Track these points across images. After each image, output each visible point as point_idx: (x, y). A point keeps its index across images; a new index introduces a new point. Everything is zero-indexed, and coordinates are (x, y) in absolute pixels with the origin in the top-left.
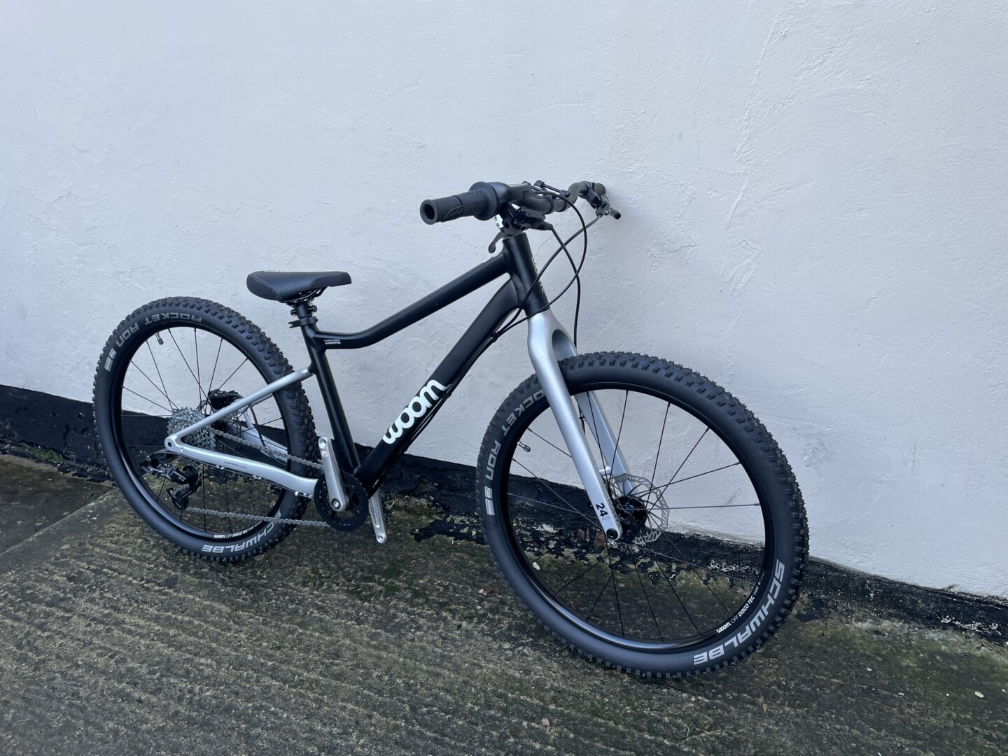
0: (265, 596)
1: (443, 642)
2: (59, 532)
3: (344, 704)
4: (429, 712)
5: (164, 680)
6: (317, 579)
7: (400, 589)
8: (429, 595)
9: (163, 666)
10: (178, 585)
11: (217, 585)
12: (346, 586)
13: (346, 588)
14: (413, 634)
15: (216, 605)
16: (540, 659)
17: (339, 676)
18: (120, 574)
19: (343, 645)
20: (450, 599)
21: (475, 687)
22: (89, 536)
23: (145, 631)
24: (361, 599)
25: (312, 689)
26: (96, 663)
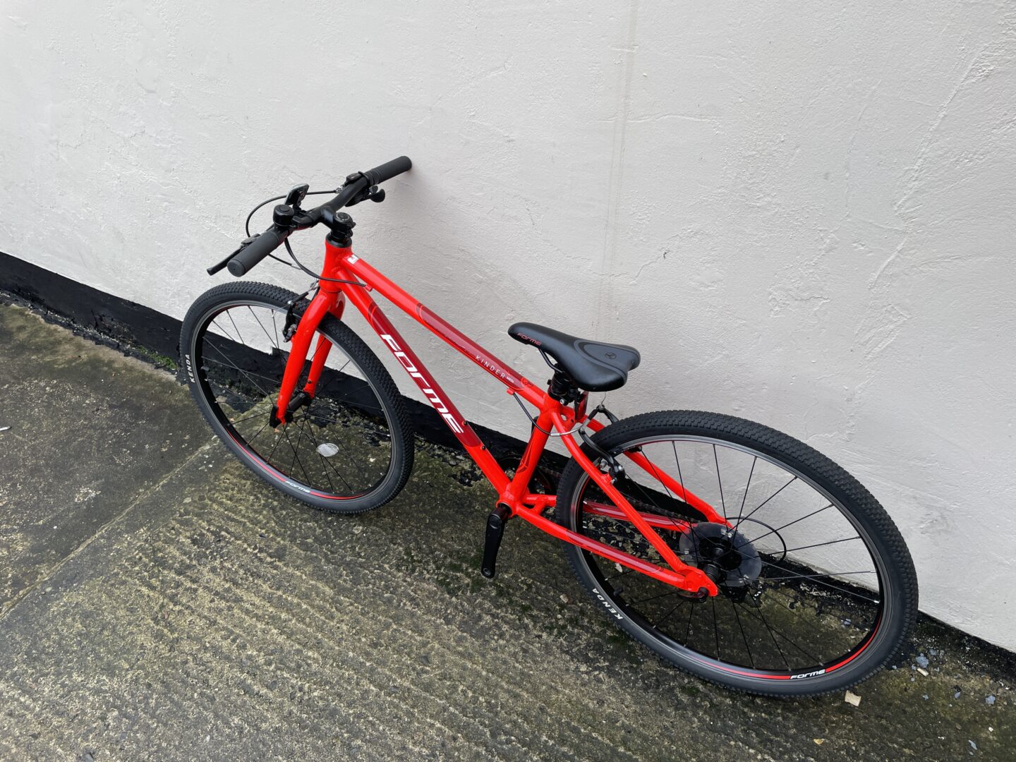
0: (363, 578)
2: (181, 480)
3: (432, 722)
4: (508, 742)
5: (279, 672)
6: (409, 562)
7: (486, 583)
8: (514, 595)
9: (277, 656)
10: (287, 558)
11: (321, 560)
12: (436, 574)
13: (436, 577)
15: (320, 585)
16: (613, 688)
17: (428, 687)
18: (236, 539)
21: (550, 716)
22: (207, 488)
23: (260, 612)
24: (448, 593)
25: (404, 700)
26: (221, 647)
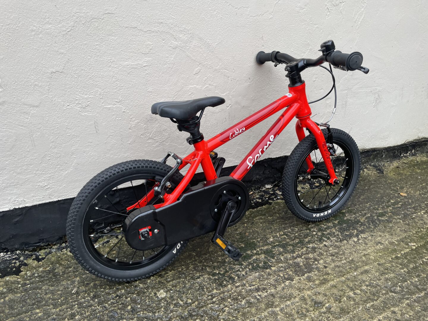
1: (337, 257)
14: (320, 264)
20: (297, 238)
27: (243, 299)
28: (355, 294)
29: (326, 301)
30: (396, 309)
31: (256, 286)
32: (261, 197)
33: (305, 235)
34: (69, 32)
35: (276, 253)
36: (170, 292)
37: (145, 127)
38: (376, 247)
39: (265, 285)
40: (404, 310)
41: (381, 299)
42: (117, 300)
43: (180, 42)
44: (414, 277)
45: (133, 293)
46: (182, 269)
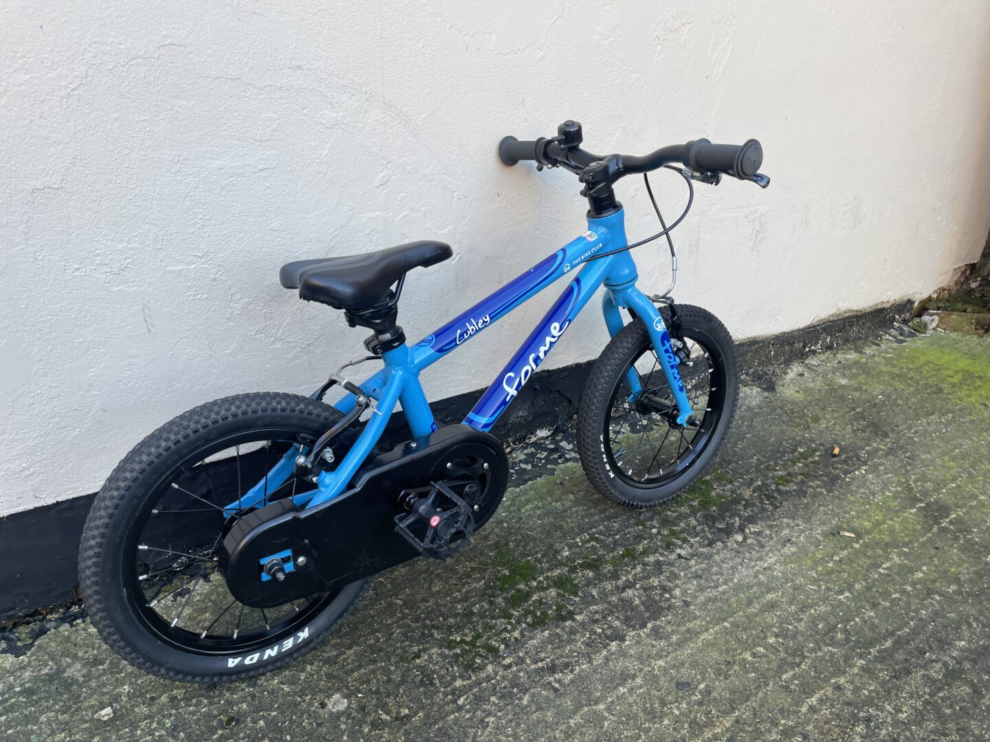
1: (706, 580)
14: (675, 598)
19: (665, 671)
20: (620, 545)
27: (525, 694)
28: (754, 655)
29: (699, 677)
30: (842, 680)
31: (548, 660)
32: (530, 458)
33: (636, 537)
34: (73, 90)
35: (579, 582)
36: (357, 697)
37: (265, 313)
38: (782, 551)
39: (567, 657)
40: (856, 681)
41: (809, 661)
42: (232, 729)
43: (341, 114)
44: (867, 610)
45: (271, 709)
46: (378, 640)
